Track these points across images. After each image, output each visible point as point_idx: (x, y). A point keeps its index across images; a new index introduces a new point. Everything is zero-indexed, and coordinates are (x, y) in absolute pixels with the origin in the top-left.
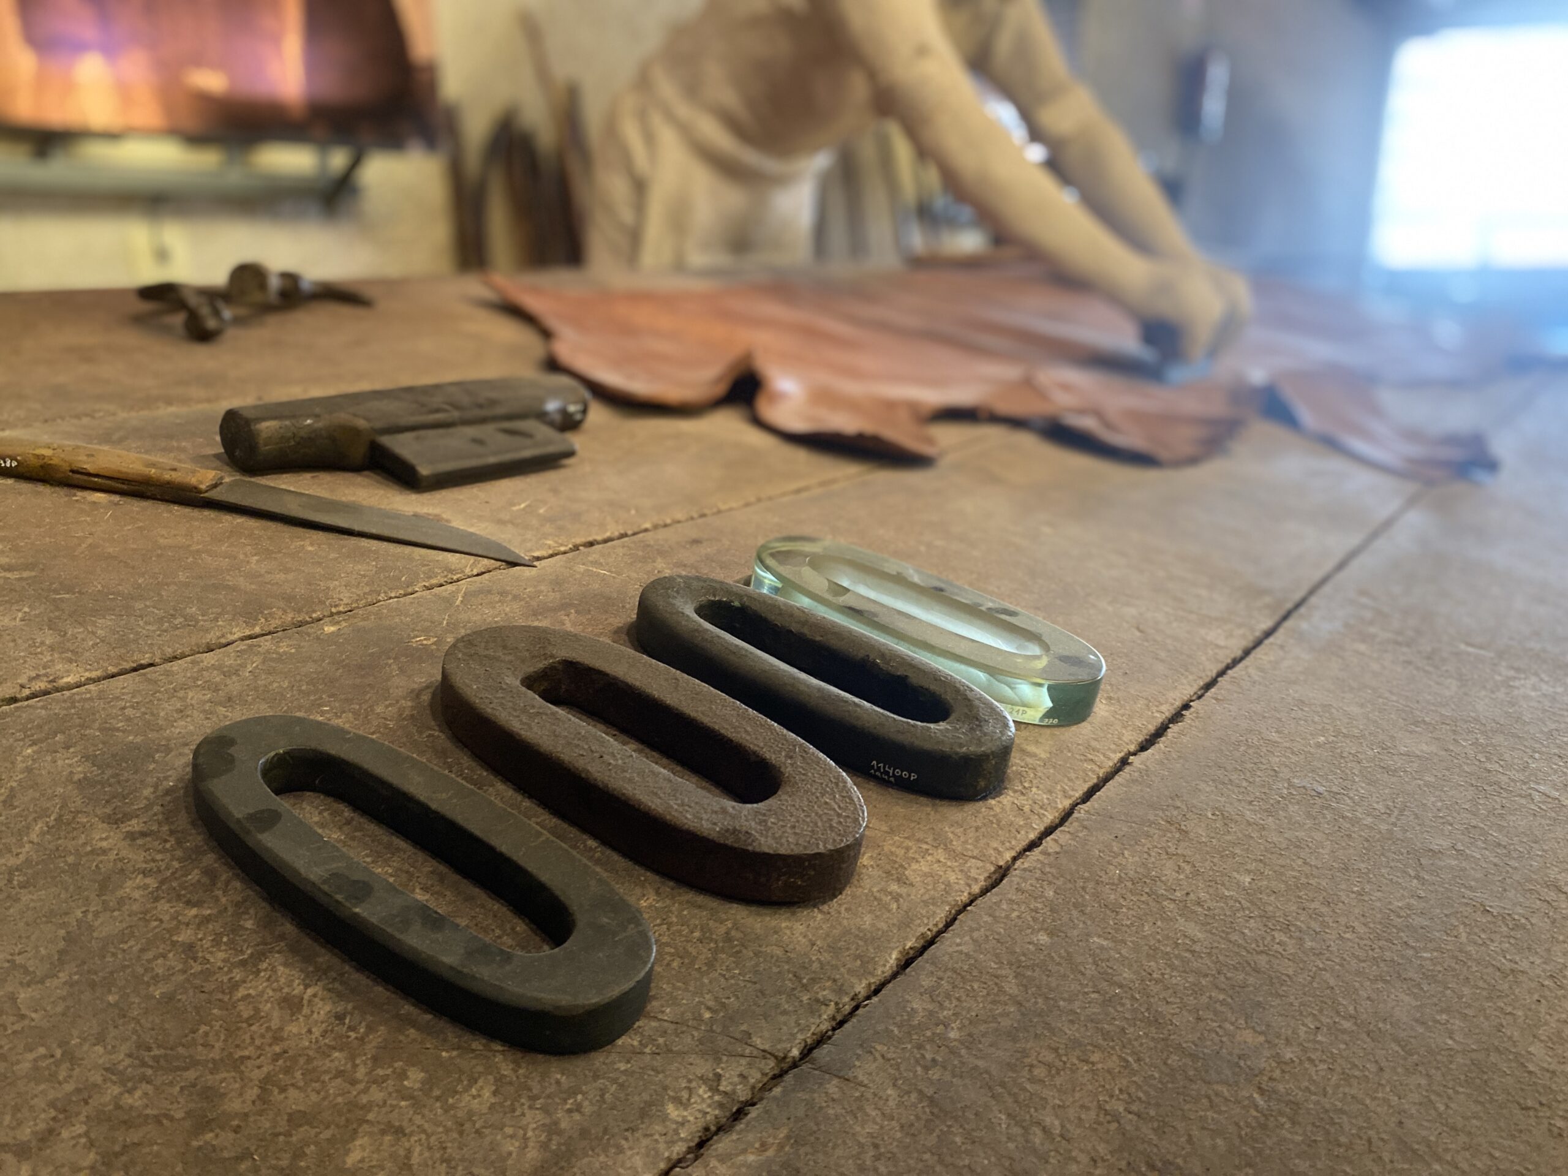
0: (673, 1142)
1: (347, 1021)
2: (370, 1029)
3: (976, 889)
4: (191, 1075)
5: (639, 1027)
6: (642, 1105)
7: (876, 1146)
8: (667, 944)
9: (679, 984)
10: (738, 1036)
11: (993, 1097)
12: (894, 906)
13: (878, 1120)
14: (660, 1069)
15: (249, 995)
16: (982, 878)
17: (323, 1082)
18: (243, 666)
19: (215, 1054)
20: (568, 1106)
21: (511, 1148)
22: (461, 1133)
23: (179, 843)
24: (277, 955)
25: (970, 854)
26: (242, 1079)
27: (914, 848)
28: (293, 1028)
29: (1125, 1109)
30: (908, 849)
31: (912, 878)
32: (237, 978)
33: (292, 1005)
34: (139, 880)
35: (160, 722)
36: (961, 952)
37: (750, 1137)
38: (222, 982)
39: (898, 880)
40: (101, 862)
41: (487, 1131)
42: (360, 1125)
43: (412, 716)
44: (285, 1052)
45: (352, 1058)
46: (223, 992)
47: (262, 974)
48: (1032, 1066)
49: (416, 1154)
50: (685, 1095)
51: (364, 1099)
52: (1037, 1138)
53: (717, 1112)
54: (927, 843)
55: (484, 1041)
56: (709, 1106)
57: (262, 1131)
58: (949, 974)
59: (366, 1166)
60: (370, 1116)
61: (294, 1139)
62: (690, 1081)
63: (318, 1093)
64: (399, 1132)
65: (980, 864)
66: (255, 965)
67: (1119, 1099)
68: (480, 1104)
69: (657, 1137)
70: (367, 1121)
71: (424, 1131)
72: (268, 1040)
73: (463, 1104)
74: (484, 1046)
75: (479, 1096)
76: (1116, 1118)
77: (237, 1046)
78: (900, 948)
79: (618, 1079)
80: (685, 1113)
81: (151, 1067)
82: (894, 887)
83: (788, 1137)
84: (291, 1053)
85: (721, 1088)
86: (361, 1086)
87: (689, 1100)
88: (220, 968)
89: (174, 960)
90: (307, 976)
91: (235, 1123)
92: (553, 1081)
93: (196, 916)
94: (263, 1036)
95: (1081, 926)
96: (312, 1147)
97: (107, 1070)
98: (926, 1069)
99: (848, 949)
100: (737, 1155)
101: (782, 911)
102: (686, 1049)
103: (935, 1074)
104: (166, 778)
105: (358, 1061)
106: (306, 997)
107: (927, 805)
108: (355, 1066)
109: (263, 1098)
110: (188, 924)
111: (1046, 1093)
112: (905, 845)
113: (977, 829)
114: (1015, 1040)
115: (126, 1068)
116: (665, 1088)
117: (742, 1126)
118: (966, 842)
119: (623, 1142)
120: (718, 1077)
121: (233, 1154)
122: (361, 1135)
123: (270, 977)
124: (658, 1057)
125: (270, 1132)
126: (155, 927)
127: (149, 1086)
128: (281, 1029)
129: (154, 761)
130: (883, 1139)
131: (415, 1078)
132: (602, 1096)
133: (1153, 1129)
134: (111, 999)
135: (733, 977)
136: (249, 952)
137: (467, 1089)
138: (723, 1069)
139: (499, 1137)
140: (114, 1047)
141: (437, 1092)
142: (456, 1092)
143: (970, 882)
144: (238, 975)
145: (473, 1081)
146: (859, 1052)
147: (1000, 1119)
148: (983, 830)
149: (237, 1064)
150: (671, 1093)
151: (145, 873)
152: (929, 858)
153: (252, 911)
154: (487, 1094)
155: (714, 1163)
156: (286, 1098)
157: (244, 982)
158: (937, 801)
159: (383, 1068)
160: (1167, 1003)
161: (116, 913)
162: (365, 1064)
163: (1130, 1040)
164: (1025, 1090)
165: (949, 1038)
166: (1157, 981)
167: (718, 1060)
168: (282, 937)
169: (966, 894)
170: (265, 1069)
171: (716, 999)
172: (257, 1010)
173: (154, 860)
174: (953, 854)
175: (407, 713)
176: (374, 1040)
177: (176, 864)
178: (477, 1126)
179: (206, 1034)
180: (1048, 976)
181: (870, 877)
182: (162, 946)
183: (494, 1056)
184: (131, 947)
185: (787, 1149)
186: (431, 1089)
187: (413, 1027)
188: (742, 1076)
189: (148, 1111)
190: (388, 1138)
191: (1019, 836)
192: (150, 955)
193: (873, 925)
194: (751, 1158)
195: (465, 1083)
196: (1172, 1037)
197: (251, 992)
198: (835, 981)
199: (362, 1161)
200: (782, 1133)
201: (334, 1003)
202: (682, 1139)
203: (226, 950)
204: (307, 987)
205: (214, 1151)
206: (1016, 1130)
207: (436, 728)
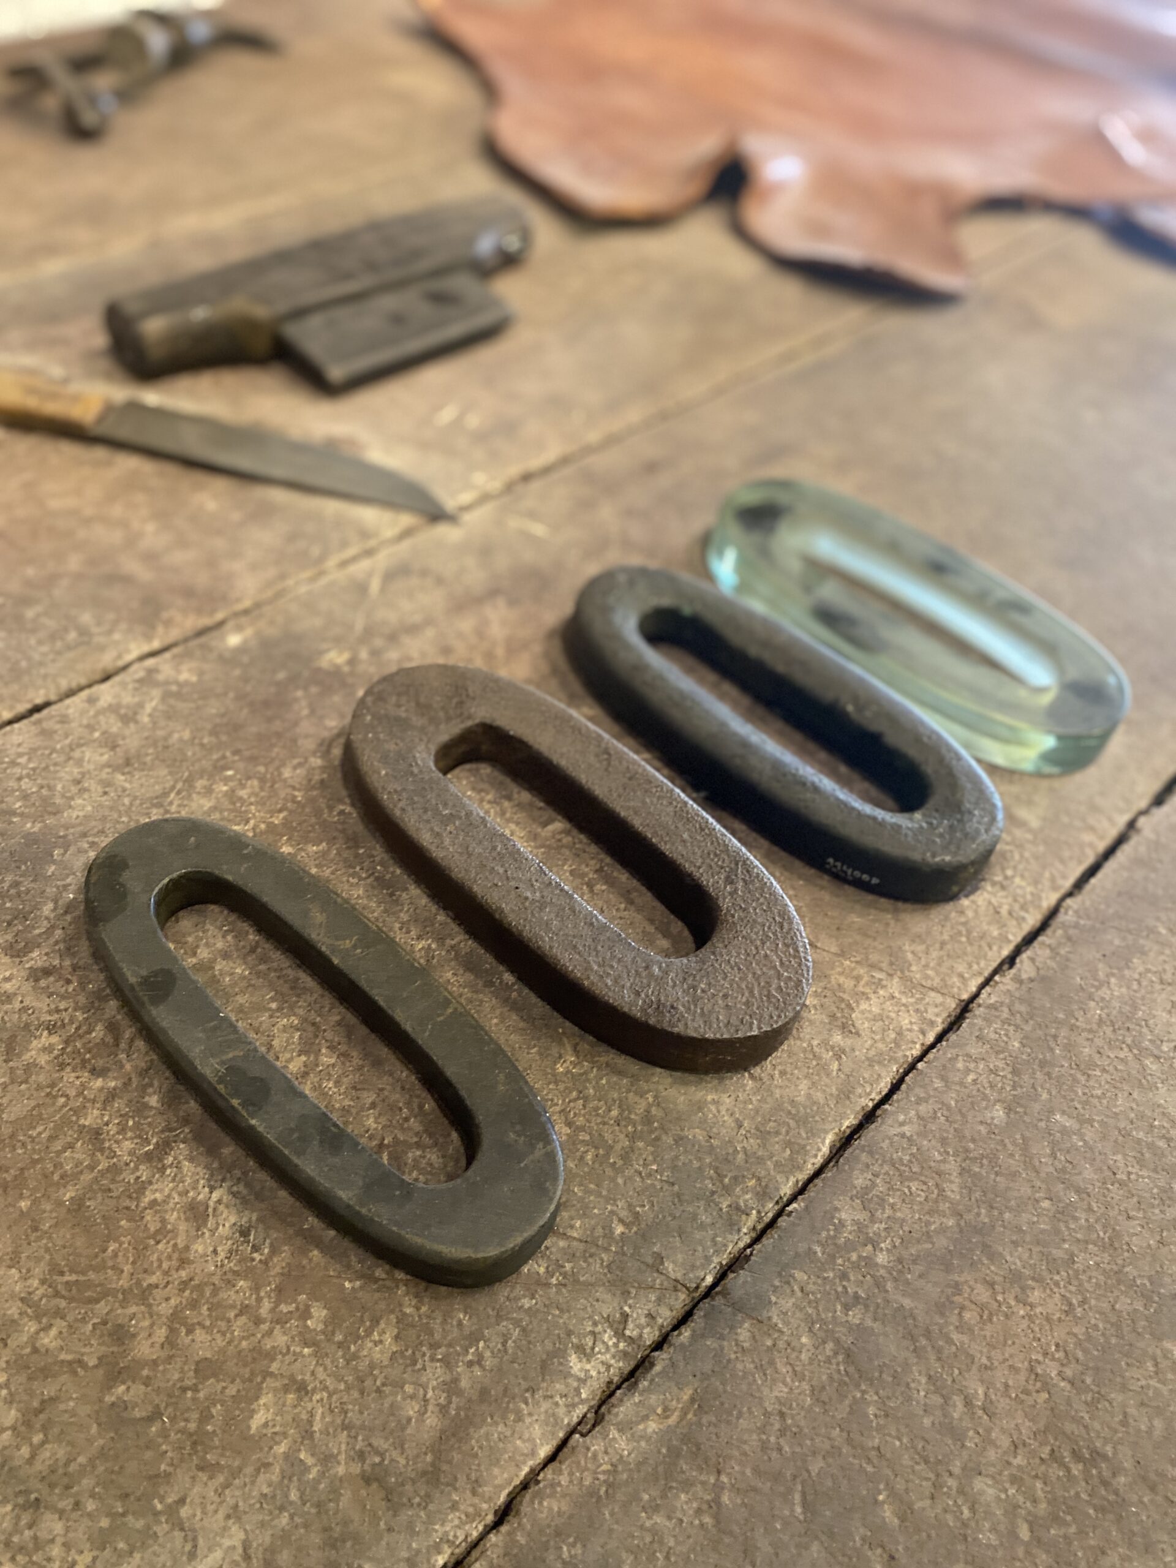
0: (574, 1406)
1: (252, 1238)
2: (274, 1251)
3: (931, 1038)
4: (102, 1308)
5: (547, 1248)
6: (544, 1357)
7: (782, 1415)
8: (582, 1129)
9: (592, 1186)
10: (650, 1260)
11: (915, 1351)
12: (835, 1066)
13: (788, 1380)
14: (564, 1306)
15: (155, 1200)
16: (939, 1020)
17: (229, 1321)
18: (141, 705)
19: (123, 1282)
20: (470, 1357)
21: (411, 1413)
22: (362, 1393)
23: (82, 985)
24: (182, 1146)
25: (929, 984)
26: (152, 1317)
27: (866, 979)
28: (199, 1247)
29: (1060, 1374)
30: (858, 978)
31: (858, 1024)
32: (144, 1178)
33: (198, 1214)
34: (45, 1039)
35: (58, 801)
36: (903, 1136)
37: (653, 1399)
38: (129, 1182)
39: (844, 1027)
40: (6, 1013)
41: (387, 1389)
42: (264, 1379)
43: (322, 781)
44: (191, 1279)
45: (256, 1288)
46: (130, 1197)
47: (168, 1171)
48: (963, 1308)
49: (318, 1418)
50: (589, 1340)
51: (268, 1344)
52: (958, 1409)
53: (621, 1364)
54: (881, 970)
55: (387, 1267)
56: (614, 1357)
57: (171, 1383)
58: (886, 1168)
59: (269, 1431)
60: (274, 1367)
61: (201, 1395)
62: (595, 1324)
63: (224, 1334)
64: (302, 1389)
65: (939, 999)
66: (160, 1160)
67: (1053, 1359)
68: (382, 1352)
69: (557, 1399)
70: (272, 1374)
71: (325, 1388)
72: (175, 1263)
73: (365, 1353)
74: (387, 1273)
75: (381, 1342)
76: (1047, 1387)
77: (145, 1271)
78: (837, 1130)
79: (521, 1320)
80: (588, 1367)
81: (63, 1297)
82: (837, 1038)
83: (692, 1400)
84: (196, 1282)
85: (628, 1333)
86: (265, 1327)
87: (593, 1349)
88: (127, 1164)
89: (80, 1153)
90: (212, 1175)
91: (145, 1372)
92: (455, 1323)
93: (101, 1089)
94: (169, 1258)
95: (1045, 1096)
96: (219, 1407)
97: (22, 1300)
98: (847, 1308)
99: (777, 1133)
100: (638, 1423)
101: (708, 1078)
102: (593, 1280)
103: (855, 1316)
104: (65, 887)
105: (262, 1294)
106: (211, 1204)
107: (886, 910)
108: (259, 1300)
109: (170, 1342)
110: (94, 1101)
111: (975, 1348)
112: (855, 973)
113: (943, 944)
114: (948, 1268)
115: (41, 1299)
116: (569, 1333)
117: (646, 1383)
118: (926, 966)
119: (523, 1406)
120: (625, 1317)
121: (144, 1414)
122: (264, 1392)
123: (175, 1175)
124: (564, 1290)
125: (178, 1385)
126: (64, 1106)
127: (65, 1324)
128: (187, 1248)
129: (54, 862)
130: (791, 1408)
131: (319, 1314)
132: (504, 1344)
133: (1086, 1403)
134: (24, 1204)
135: (650, 1175)
136: (155, 1141)
137: (369, 1333)
138: (630, 1307)
139: (399, 1398)
140: (29, 1271)
141: (339, 1337)
142: (359, 1337)
143: (924, 1026)
144: (144, 1172)
145: (376, 1322)
146: (777, 1283)
147: (919, 1382)
148: (949, 947)
149: (144, 1295)
150: (575, 1340)
151: (51, 1029)
152: (881, 992)
153: (156, 1083)
154: (388, 1339)
155: (613, 1433)
156: (193, 1341)
157: (150, 1183)
158: (900, 904)
159: (286, 1303)
160: (1129, 1217)
161: (23, 1086)
162: (269, 1297)
163: (1077, 1272)
164: (950, 1341)
165: (877, 1264)
166: (1122, 1184)
167: (626, 1294)
168: (186, 1121)
169: (918, 1046)
170: (173, 1302)
171: (630, 1206)
172: (163, 1221)
173: (58, 1011)
174: (910, 985)
175: (317, 777)
176: (279, 1263)
177: (79, 1014)
178: (378, 1383)
179: (115, 1255)
180: (997, 1174)
181: (812, 1022)
182: (70, 1132)
183: (397, 1287)
184: (40, 1133)
185: (690, 1416)
186: (333, 1333)
187: (317, 1246)
188: (651, 1316)
189: (63, 1356)
190: (291, 1397)
191: (990, 954)
192: (58, 1146)
193: (809, 1096)
194: (652, 1426)
195: (368, 1324)
196: (1127, 1269)
197: (158, 1195)
198: (759, 1179)
199: (266, 1425)
200: (686, 1396)
201: (239, 1212)
202: (582, 1401)
203: (132, 1139)
204: (212, 1189)
205: (126, 1408)
206: (937, 1400)
207: (347, 801)
